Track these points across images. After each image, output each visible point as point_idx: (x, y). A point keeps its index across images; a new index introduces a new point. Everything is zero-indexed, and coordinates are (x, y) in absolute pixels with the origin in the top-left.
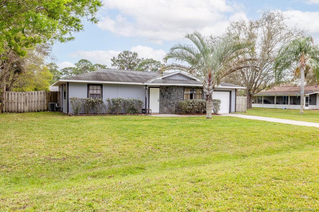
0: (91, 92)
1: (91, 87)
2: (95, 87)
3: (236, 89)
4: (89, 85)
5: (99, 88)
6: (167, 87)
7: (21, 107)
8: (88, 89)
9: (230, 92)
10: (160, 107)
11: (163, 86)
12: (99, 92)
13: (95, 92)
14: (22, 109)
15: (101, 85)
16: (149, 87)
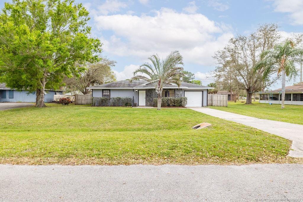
0: (104, 94)
1: (104, 91)
2: (106, 91)
3: (207, 89)
4: (103, 90)
5: (108, 91)
6: (149, 90)
7: (83, 102)
8: (103, 92)
9: (203, 91)
10: (146, 102)
11: (147, 89)
12: (108, 94)
13: (106, 94)
14: (84, 103)
15: (110, 90)
16: (139, 90)
